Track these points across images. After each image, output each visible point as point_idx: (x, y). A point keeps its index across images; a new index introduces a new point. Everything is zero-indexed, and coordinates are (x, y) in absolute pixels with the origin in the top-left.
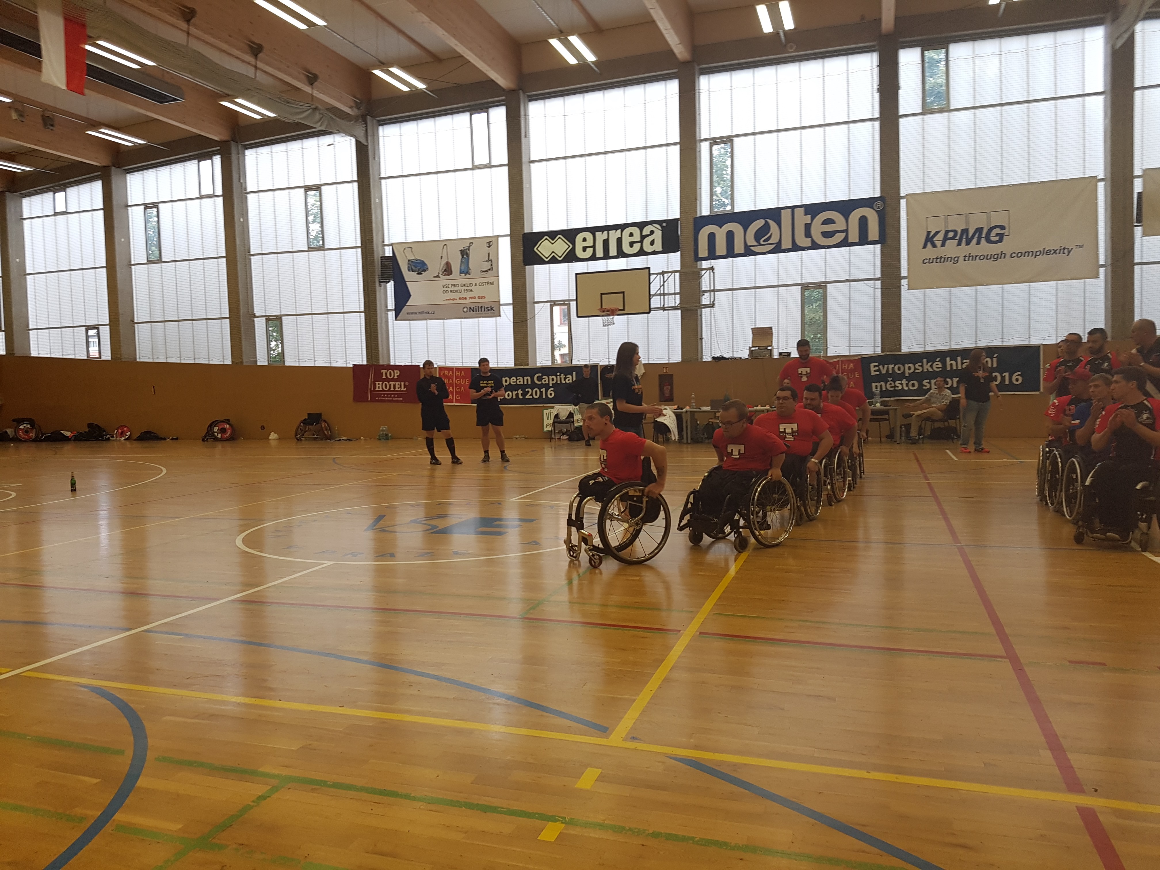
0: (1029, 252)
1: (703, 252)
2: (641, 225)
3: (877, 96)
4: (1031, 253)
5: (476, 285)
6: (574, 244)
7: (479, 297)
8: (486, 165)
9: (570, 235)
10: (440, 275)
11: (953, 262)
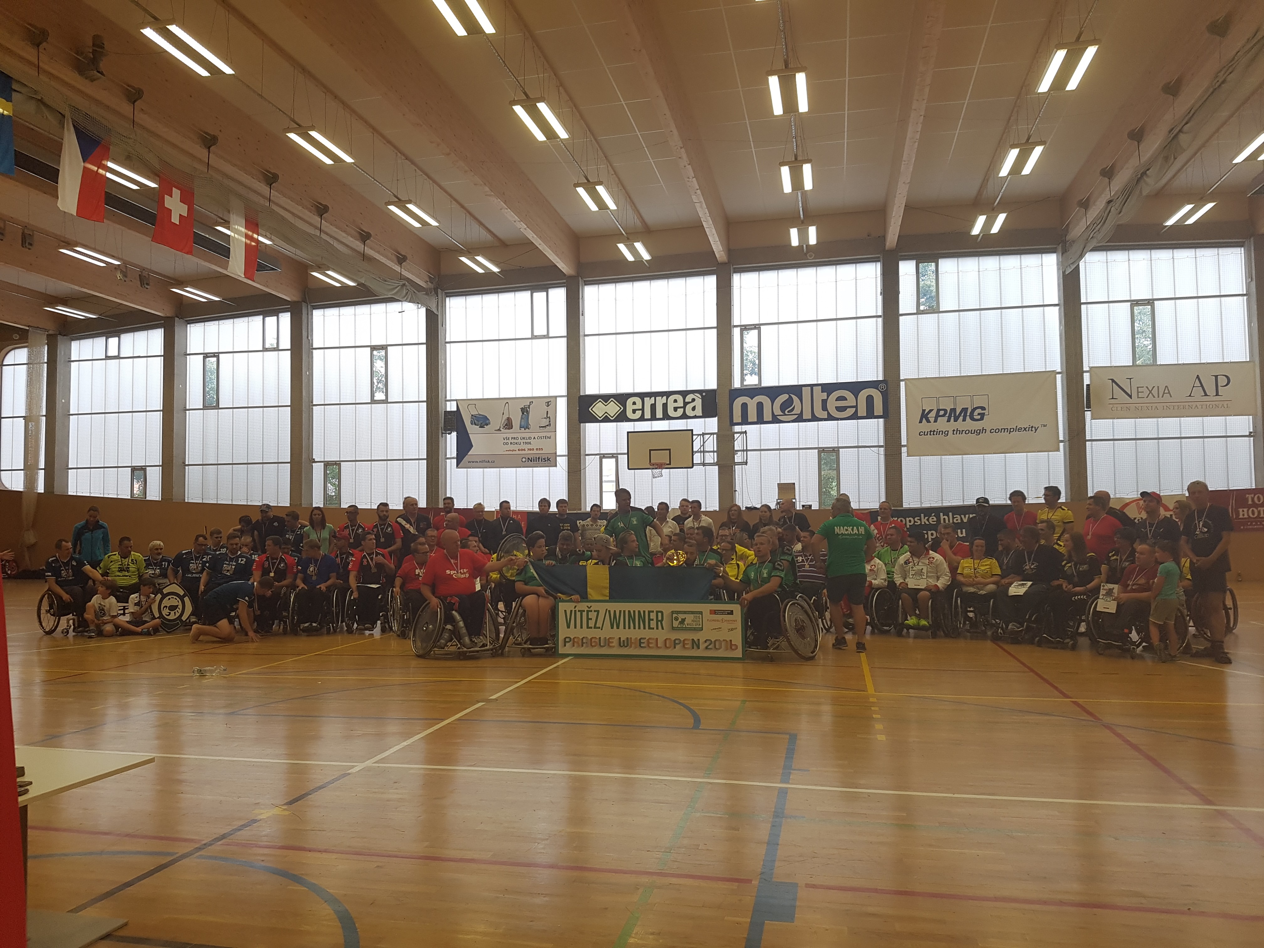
0: (1005, 429)
1: (737, 418)
2: (684, 394)
3: (880, 298)
4: (1006, 430)
5: (534, 438)
6: (625, 406)
7: (537, 449)
8: (544, 336)
9: (622, 399)
10: (501, 429)
11: (944, 434)
